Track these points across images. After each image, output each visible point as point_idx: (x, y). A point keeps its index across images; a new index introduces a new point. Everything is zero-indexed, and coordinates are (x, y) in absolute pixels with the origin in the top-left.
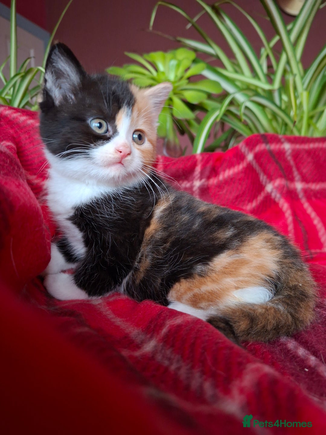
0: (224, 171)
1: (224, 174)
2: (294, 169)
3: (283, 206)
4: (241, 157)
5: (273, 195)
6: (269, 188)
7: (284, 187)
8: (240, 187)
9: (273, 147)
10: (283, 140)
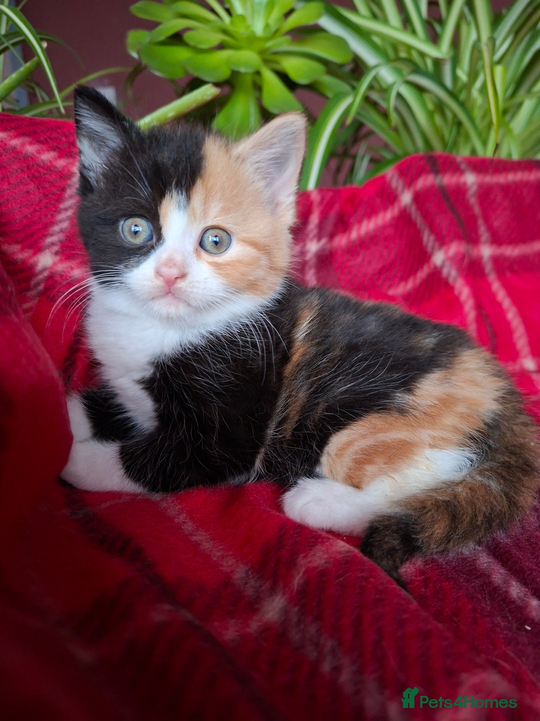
0: (360, 222)
1: (359, 229)
2: (480, 222)
3: (460, 293)
4: (391, 198)
5: (445, 271)
6: (439, 258)
7: (463, 257)
8: (385, 253)
9: (447, 180)
10: (463, 166)
